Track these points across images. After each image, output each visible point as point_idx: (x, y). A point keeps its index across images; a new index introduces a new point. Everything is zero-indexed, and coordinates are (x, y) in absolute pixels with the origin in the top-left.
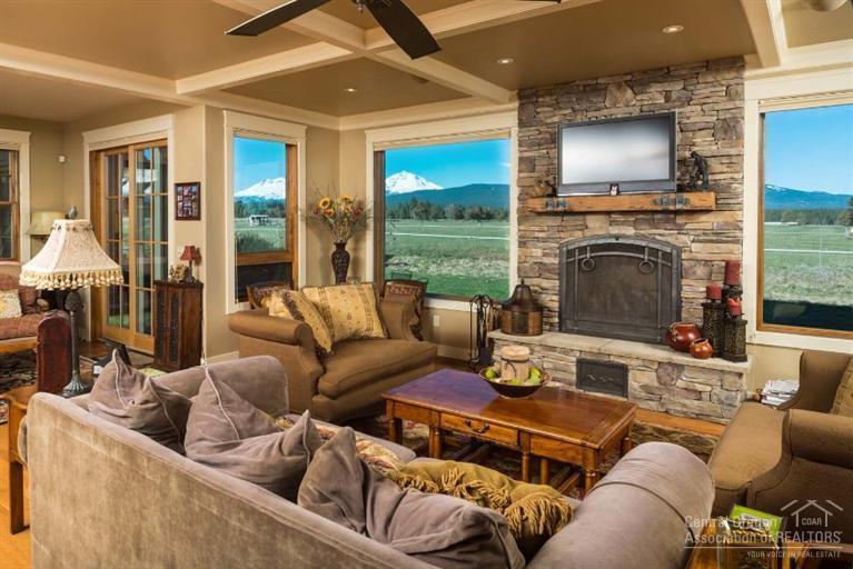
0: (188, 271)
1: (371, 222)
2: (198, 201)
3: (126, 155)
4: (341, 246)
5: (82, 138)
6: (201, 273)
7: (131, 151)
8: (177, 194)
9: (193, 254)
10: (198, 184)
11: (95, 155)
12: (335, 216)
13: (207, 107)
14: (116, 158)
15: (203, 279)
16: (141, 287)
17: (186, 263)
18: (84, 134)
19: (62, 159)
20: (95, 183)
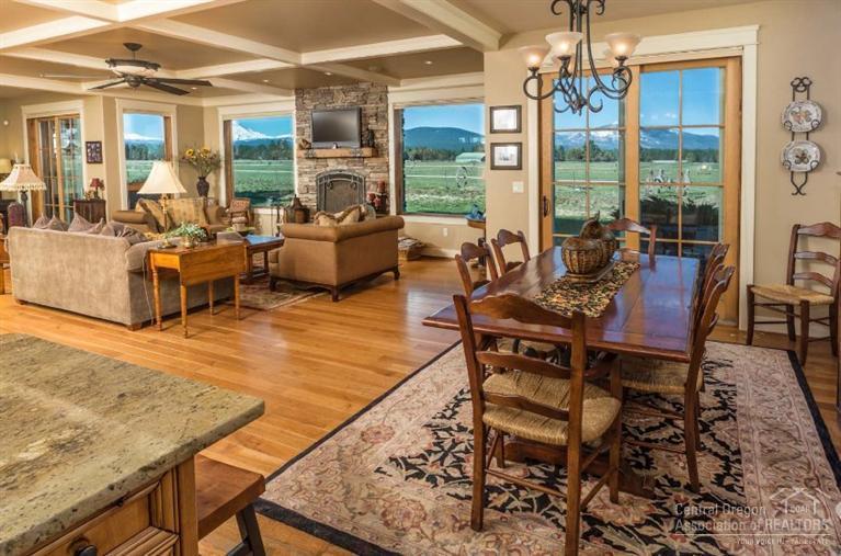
0: (96, 193)
1: (223, 164)
2: (100, 152)
3: (53, 123)
4: (203, 179)
5: (21, 110)
6: (104, 194)
7: (56, 119)
8: (87, 148)
9: (98, 183)
10: (100, 143)
11: (31, 122)
12: (196, 160)
13: (104, 97)
14: (47, 124)
15: (106, 198)
16: (68, 206)
17: (94, 189)
18: (23, 107)
19: (6, 123)
20: (32, 139)
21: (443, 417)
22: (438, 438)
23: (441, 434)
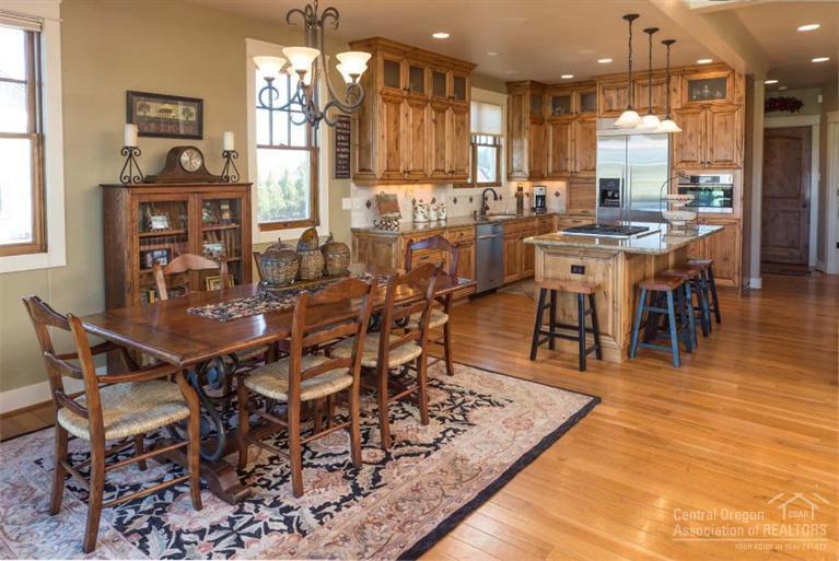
21: (456, 431)
22: (464, 415)
23: (461, 418)
